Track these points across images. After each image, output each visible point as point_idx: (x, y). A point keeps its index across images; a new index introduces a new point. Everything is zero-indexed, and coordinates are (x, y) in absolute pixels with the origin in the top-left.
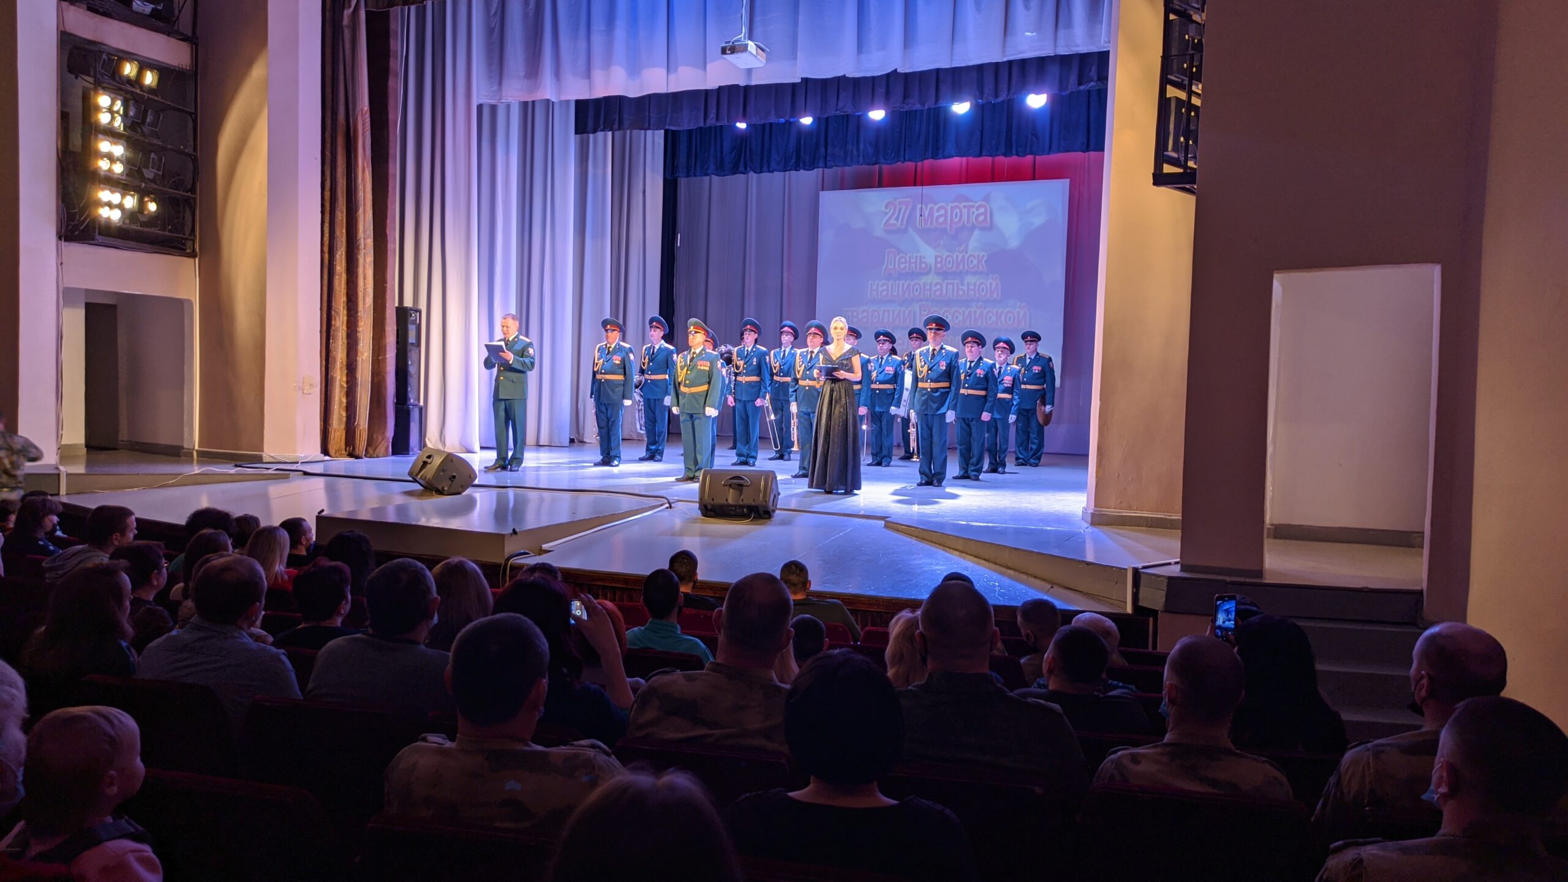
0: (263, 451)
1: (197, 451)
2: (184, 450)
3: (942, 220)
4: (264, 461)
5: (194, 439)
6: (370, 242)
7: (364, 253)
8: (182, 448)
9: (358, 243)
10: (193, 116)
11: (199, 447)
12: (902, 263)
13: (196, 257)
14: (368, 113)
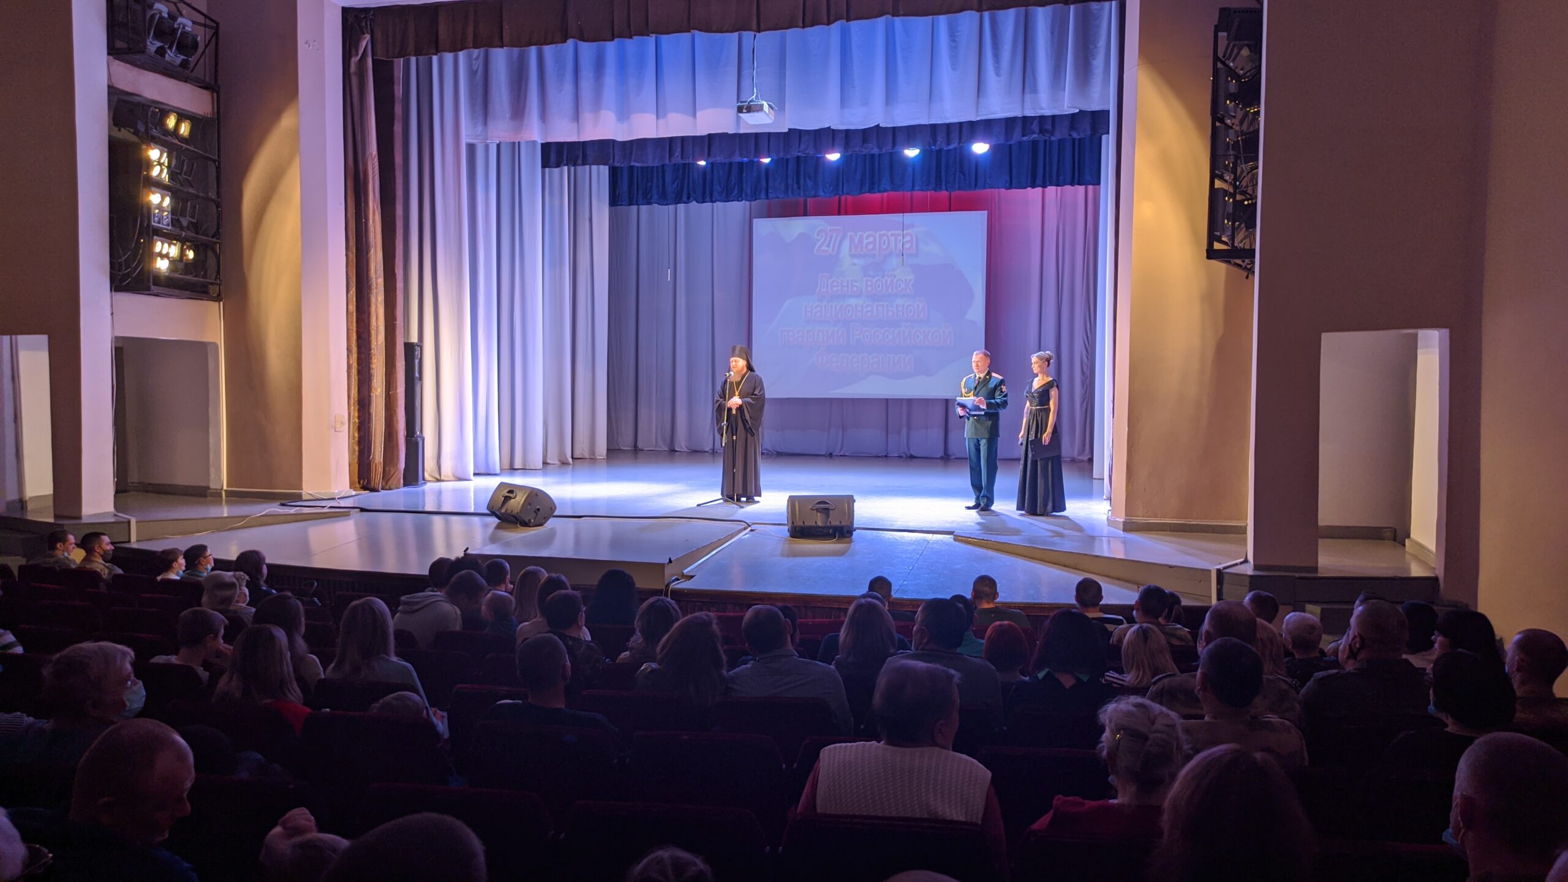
0: (302, 489)
1: (226, 491)
2: (211, 491)
3: (871, 247)
4: (304, 498)
5: (222, 477)
6: (381, 281)
7: (376, 293)
8: (208, 488)
9: (370, 283)
10: (217, 163)
11: (227, 487)
12: (835, 286)
13: (221, 300)
14: (377, 157)
